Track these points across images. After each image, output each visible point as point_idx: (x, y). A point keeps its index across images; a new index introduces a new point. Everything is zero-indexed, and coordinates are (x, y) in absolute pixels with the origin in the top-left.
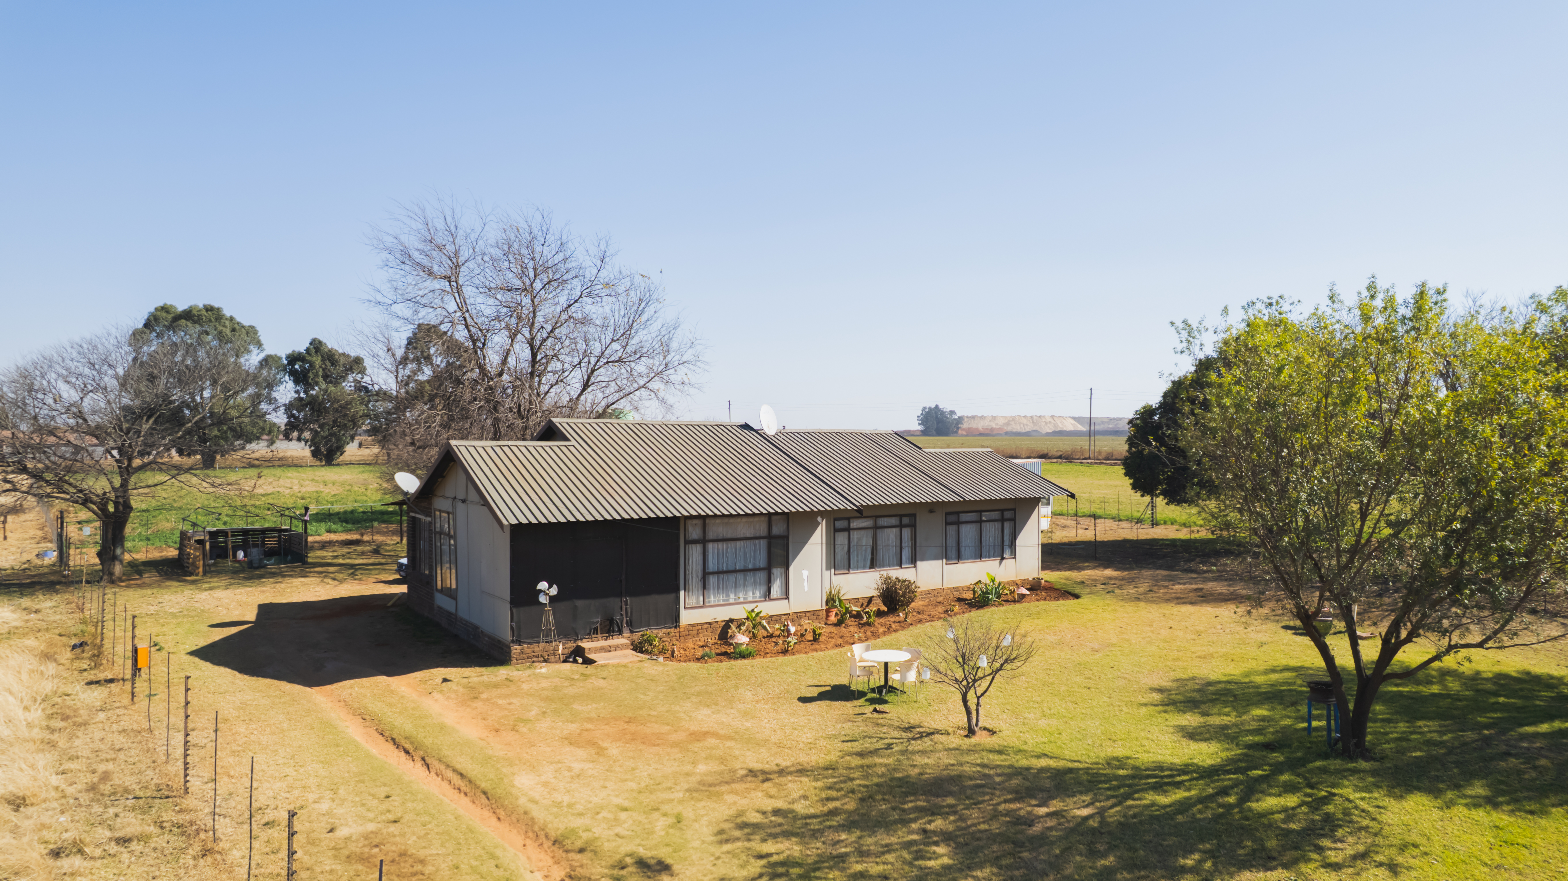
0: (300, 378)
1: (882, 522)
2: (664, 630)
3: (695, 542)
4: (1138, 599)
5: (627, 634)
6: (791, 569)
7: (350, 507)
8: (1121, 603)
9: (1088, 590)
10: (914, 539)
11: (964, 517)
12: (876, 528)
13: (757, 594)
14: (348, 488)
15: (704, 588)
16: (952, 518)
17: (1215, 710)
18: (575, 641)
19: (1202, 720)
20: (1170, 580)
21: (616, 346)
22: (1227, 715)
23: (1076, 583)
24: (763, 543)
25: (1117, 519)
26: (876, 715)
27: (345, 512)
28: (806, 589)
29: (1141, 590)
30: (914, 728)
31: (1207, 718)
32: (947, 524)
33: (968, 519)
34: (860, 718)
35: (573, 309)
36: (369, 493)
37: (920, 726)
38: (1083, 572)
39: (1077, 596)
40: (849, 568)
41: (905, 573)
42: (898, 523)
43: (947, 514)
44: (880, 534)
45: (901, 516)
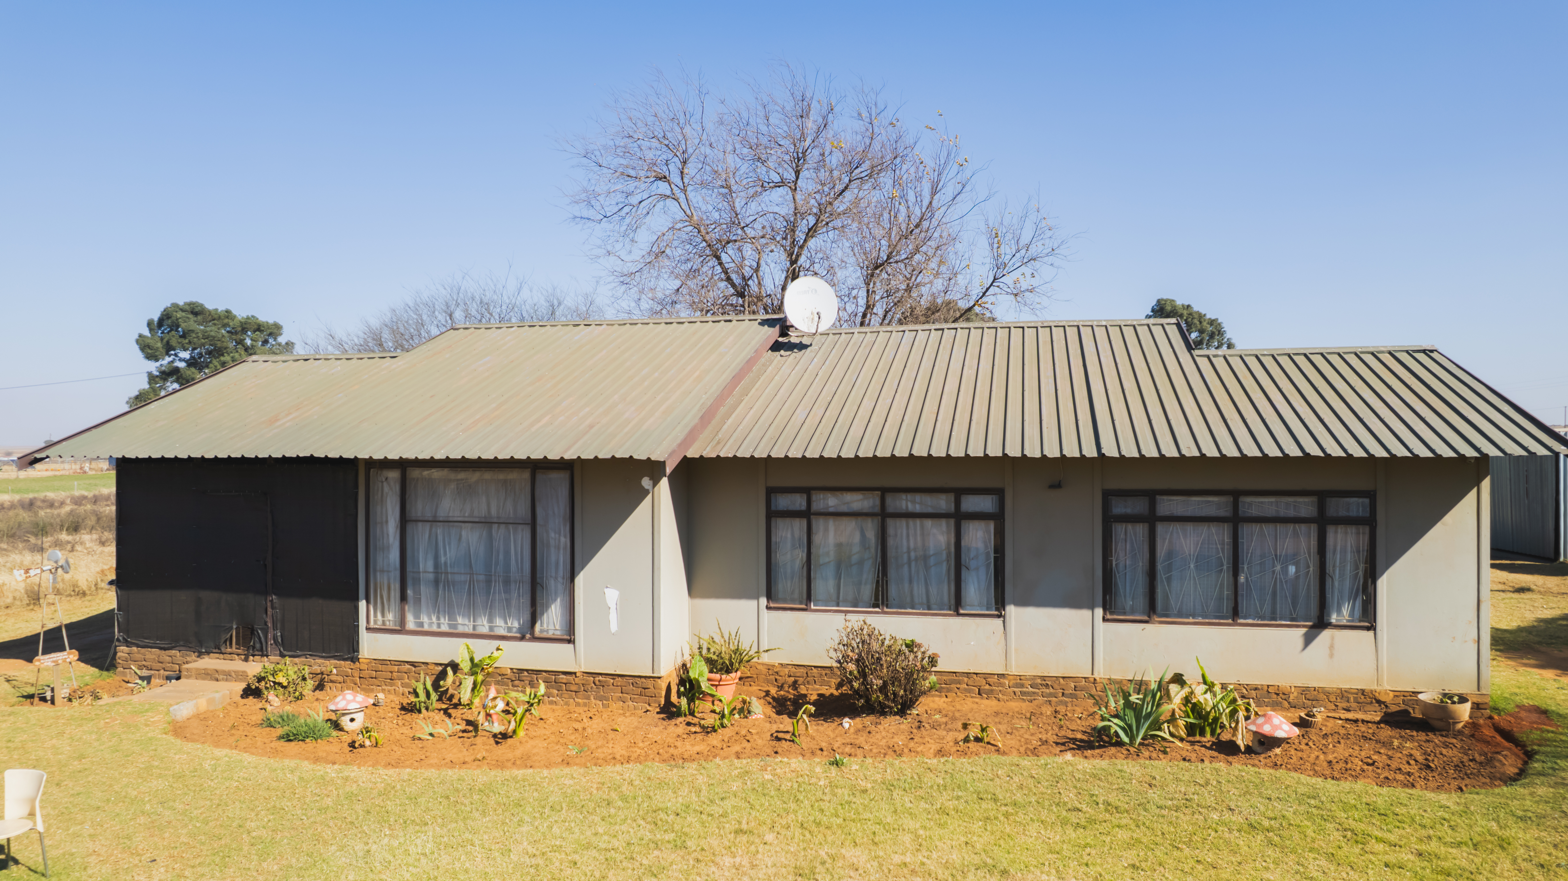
2: (334, 663)
6: (580, 582)
10: (1001, 550)
11: (1173, 505)
12: (885, 516)
13: (510, 623)
15: (403, 598)
16: (1131, 505)
28: (614, 627)
32: (1111, 518)
33: (1187, 512)
40: (809, 598)
41: (965, 627)
42: (952, 508)
44: (899, 530)
45: (959, 493)
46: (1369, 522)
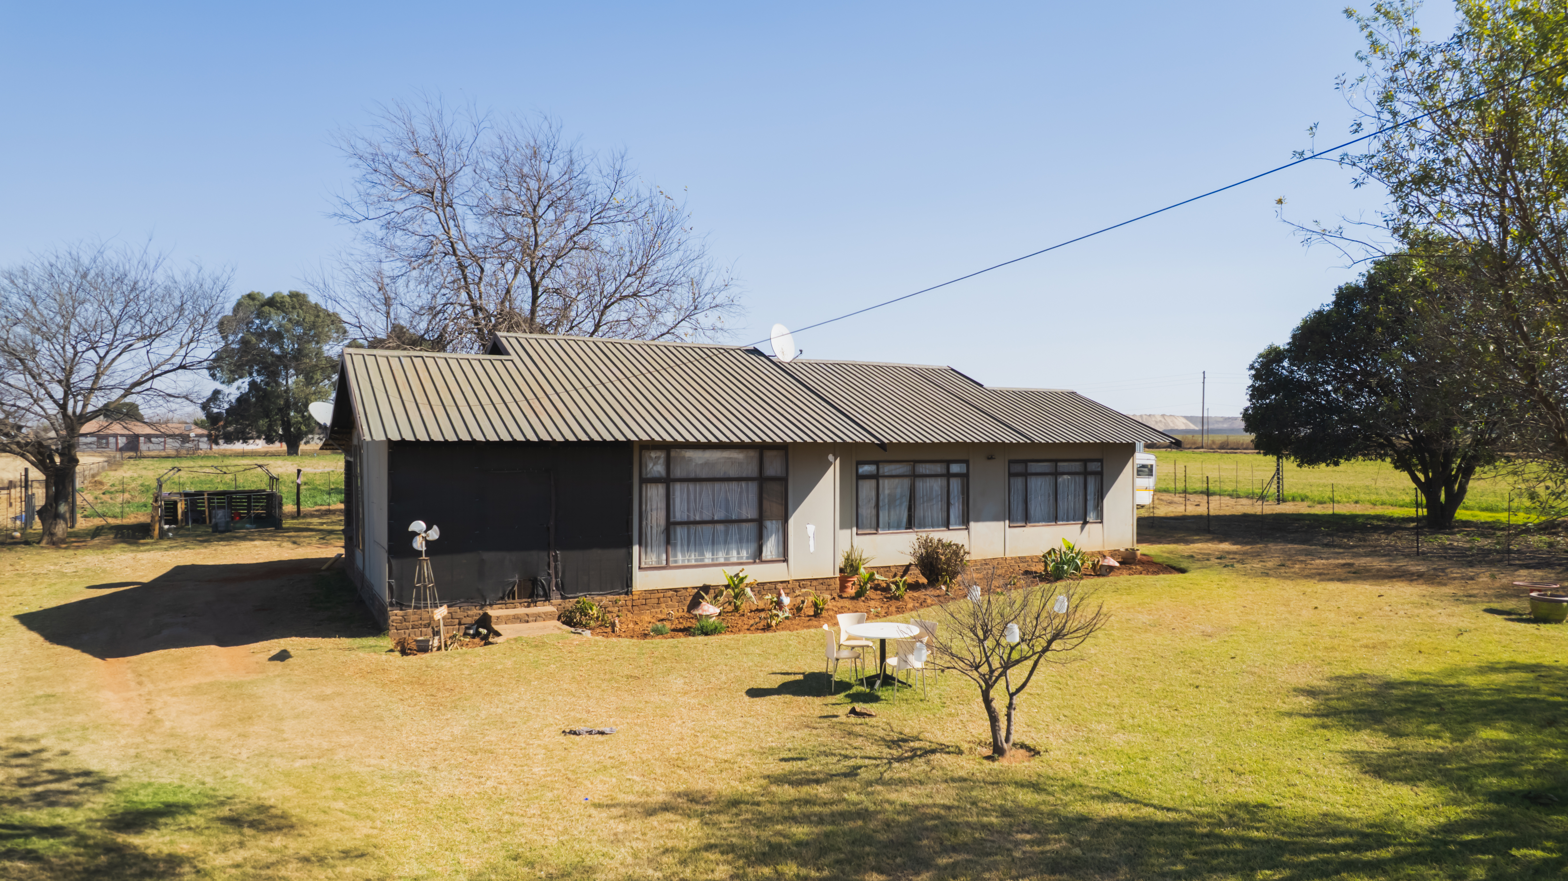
1: (922, 469)
2: (610, 597)
3: (656, 480)
4: (1267, 575)
5: (556, 601)
6: (791, 521)
8: (1243, 579)
9: (1199, 564)
10: (966, 493)
11: (1034, 467)
12: (914, 476)
13: (744, 553)
15: (668, 542)
16: (1019, 468)
17: (1410, 728)
18: (482, 606)
19: (1391, 743)
20: (1306, 555)
22: (1436, 736)
23: (1182, 556)
24: (752, 487)
25: (1235, 495)
26: (853, 719)
28: (812, 549)
29: (1270, 564)
30: (905, 741)
31: (1402, 740)
32: (1011, 475)
33: (1039, 470)
34: (826, 723)
35: (579, 237)
37: (918, 739)
38: (1192, 546)
39: (1183, 571)
40: (877, 527)
41: (954, 536)
42: (944, 471)
43: (1011, 462)
44: (920, 484)
45: (948, 463)
46: (1100, 474)
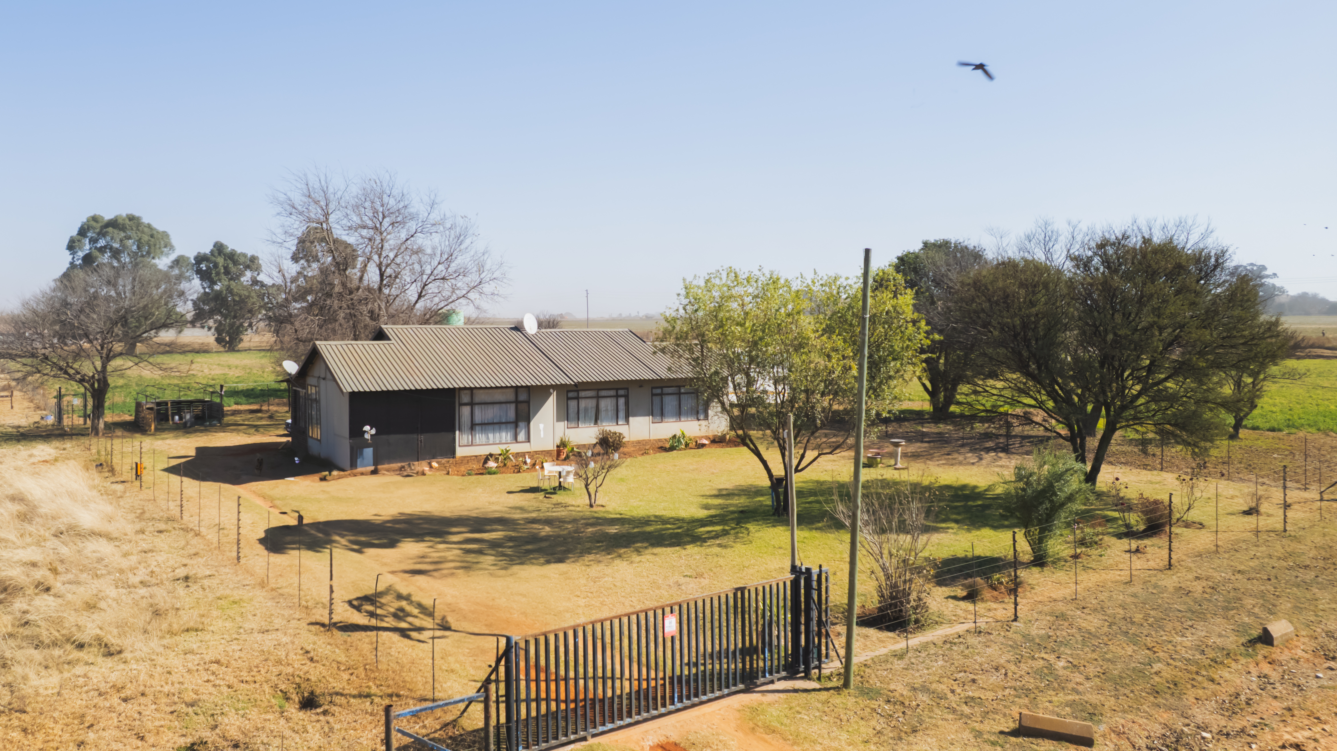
0: (205, 276)
1: (603, 393)
3: (466, 404)
6: (532, 423)
7: (251, 385)
10: (627, 404)
12: (598, 397)
14: (248, 371)
15: (472, 433)
16: (659, 391)
21: (441, 267)
24: (513, 407)
26: (544, 499)
27: (248, 390)
30: (561, 503)
32: (653, 395)
34: (534, 500)
35: (409, 242)
36: (265, 375)
40: (578, 422)
41: (620, 428)
43: (653, 388)
44: (601, 402)
45: (617, 390)
